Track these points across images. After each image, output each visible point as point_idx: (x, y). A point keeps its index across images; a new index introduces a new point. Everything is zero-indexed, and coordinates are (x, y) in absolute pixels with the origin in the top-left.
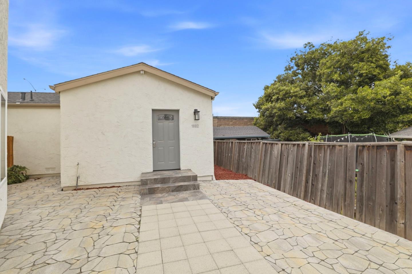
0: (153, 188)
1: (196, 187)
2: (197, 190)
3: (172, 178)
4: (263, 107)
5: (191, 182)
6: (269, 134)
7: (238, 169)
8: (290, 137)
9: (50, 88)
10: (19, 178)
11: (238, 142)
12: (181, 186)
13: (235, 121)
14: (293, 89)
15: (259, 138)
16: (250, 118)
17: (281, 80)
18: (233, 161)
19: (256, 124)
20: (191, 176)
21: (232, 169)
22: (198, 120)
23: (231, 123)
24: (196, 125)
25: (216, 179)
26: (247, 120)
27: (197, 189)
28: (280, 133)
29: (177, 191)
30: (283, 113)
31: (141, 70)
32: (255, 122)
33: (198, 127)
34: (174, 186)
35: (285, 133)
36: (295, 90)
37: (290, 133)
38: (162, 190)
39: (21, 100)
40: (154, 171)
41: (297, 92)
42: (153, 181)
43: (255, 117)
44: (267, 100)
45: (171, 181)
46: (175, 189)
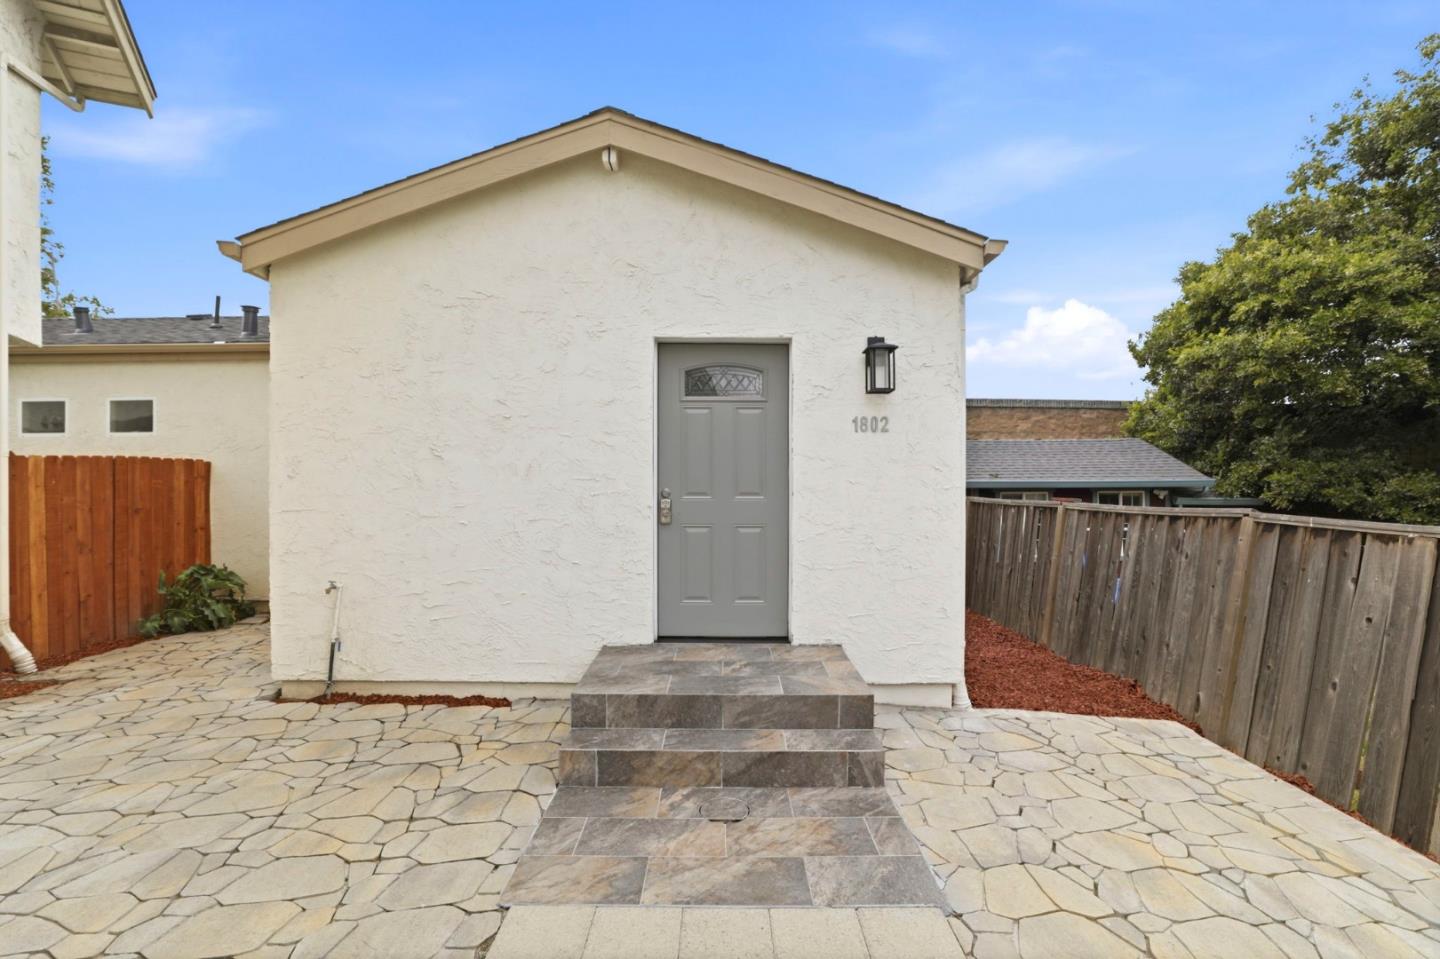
0: (623, 754)
1: (862, 772)
2: (866, 785)
3: (733, 700)
4: (1183, 356)
5: (835, 733)
6: (1209, 474)
7: (1082, 642)
8: (1325, 491)
9: (219, 253)
10: (207, 612)
11: (1081, 512)
12: (779, 759)
13: (1041, 417)
14: (1353, 262)
15: (1156, 492)
16: (1110, 406)
17: (1275, 227)
18: (1054, 599)
19: (1137, 431)
20: (836, 697)
21: (1044, 639)
22: (887, 391)
23: (1024, 426)
24: (875, 418)
25: (976, 704)
26: (1094, 415)
27: (871, 780)
28: (1267, 472)
29: (755, 784)
30: (1295, 376)
31: (604, 149)
32: (1133, 424)
33: (884, 430)
34: (740, 756)
35: (1294, 473)
36: (1371, 264)
37: (1326, 472)
38: (672, 772)
39: (243, 333)
40: (661, 639)
41: (1380, 270)
42: (631, 709)
43: (1132, 399)
44: (1199, 326)
45: (726, 718)
46: (744, 772)
